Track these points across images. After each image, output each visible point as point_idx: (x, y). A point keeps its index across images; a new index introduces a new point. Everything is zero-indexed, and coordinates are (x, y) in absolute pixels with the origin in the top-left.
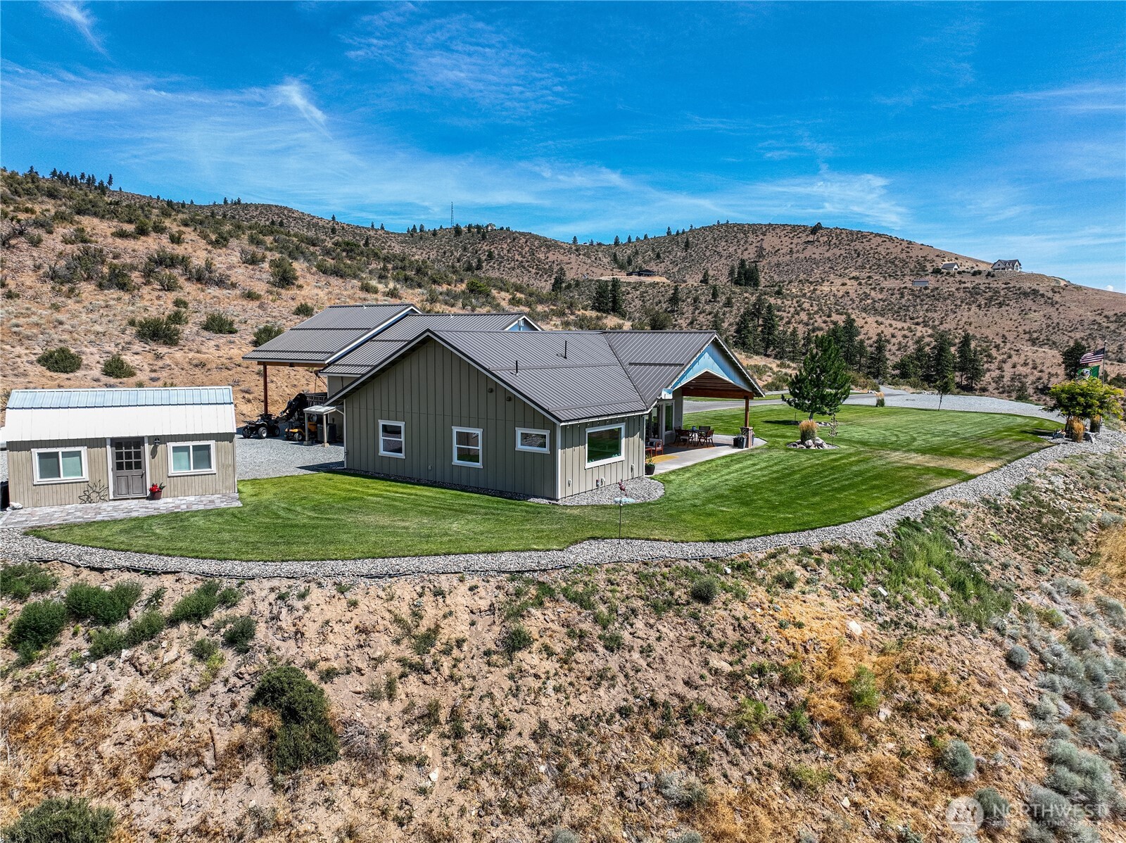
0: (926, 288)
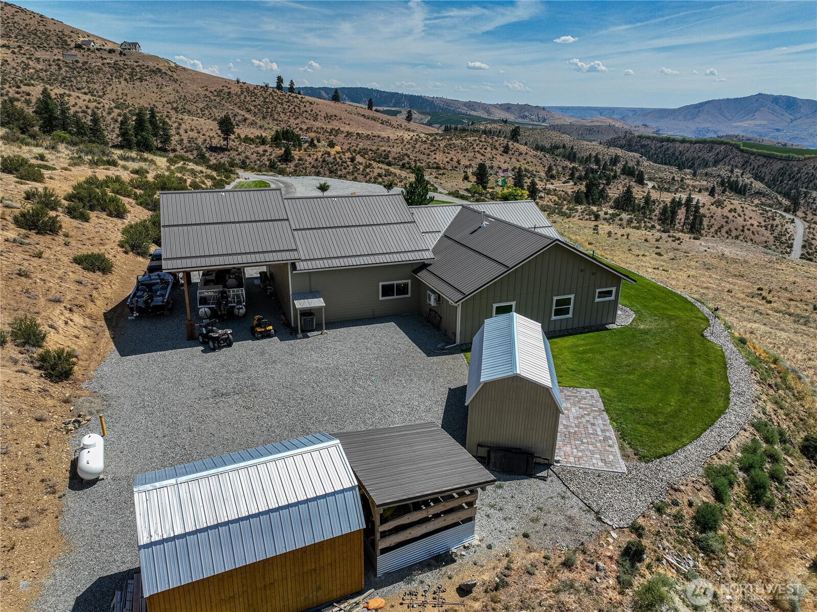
0: (77, 62)
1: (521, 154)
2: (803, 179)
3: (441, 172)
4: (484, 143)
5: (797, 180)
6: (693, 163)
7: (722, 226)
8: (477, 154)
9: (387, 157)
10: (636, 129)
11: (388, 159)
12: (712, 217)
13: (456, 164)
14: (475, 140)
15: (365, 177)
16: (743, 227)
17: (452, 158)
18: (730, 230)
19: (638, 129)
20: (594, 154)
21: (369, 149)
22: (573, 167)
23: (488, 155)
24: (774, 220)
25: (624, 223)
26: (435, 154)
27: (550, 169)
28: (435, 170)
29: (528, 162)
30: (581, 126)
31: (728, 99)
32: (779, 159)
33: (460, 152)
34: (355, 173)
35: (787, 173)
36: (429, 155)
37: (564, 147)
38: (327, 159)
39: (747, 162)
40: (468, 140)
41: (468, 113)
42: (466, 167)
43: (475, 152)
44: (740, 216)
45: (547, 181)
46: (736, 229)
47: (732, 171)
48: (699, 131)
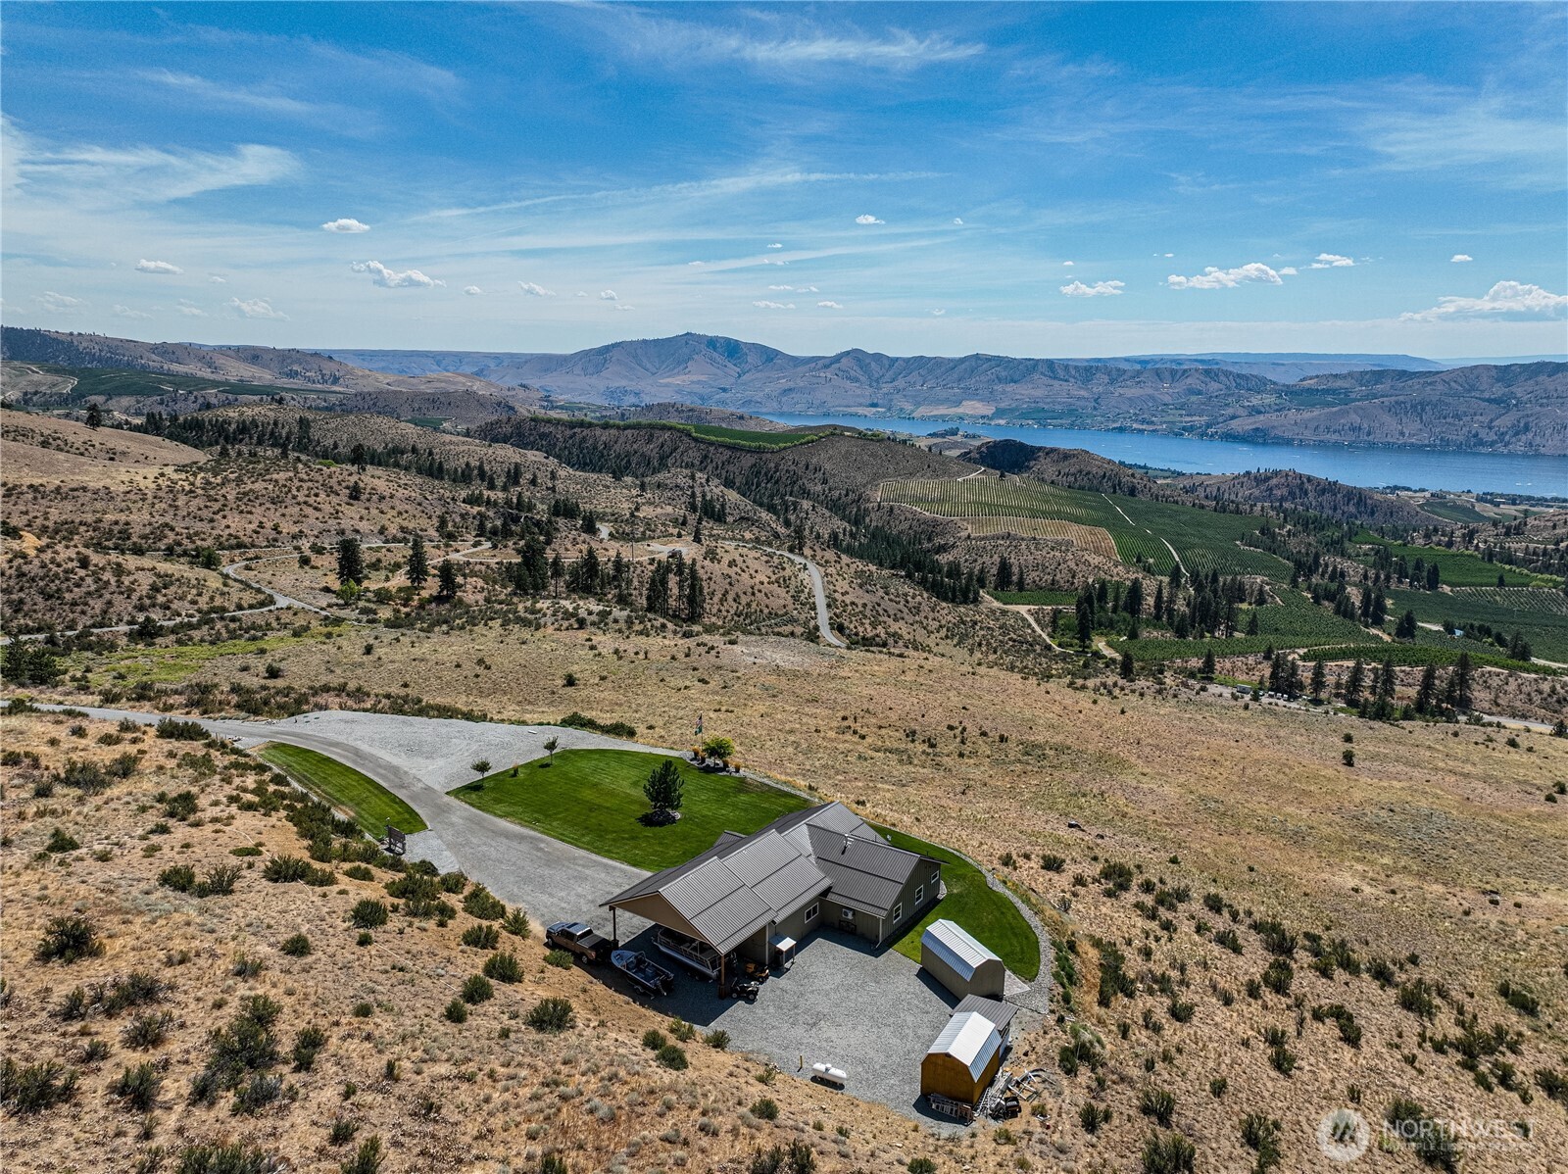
1: (382, 498)
2: (784, 479)
3: (251, 552)
4: (310, 484)
5: (777, 482)
6: (629, 461)
7: (727, 592)
8: (304, 507)
9: (125, 535)
10: (511, 393)
11: (129, 538)
12: (710, 579)
13: (273, 534)
14: (291, 479)
15: (129, 597)
16: (752, 588)
17: (261, 523)
18: (738, 595)
19: (514, 393)
20: (474, 463)
21: (77, 521)
22: (479, 513)
23: (327, 508)
24: (784, 569)
25: (622, 625)
26: (224, 517)
27: (443, 522)
28: (237, 552)
29: (400, 513)
30: (416, 395)
31: (645, 341)
32: (749, 451)
33: (272, 506)
34: (103, 591)
35: (763, 472)
36: (212, 521)
37: (414, 450)
38: (25, 568)
39: (706, 457)
40: (276, 481)
41: (166, 367)
42: (294, 537)
43: (299, 504)
44: (743, 571)
45: (447, 545)
46: (745, 593)
47: (693, 477)
48: (611, 393)
